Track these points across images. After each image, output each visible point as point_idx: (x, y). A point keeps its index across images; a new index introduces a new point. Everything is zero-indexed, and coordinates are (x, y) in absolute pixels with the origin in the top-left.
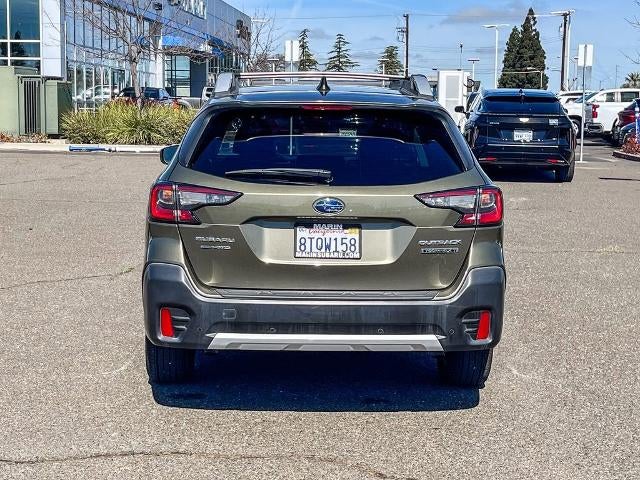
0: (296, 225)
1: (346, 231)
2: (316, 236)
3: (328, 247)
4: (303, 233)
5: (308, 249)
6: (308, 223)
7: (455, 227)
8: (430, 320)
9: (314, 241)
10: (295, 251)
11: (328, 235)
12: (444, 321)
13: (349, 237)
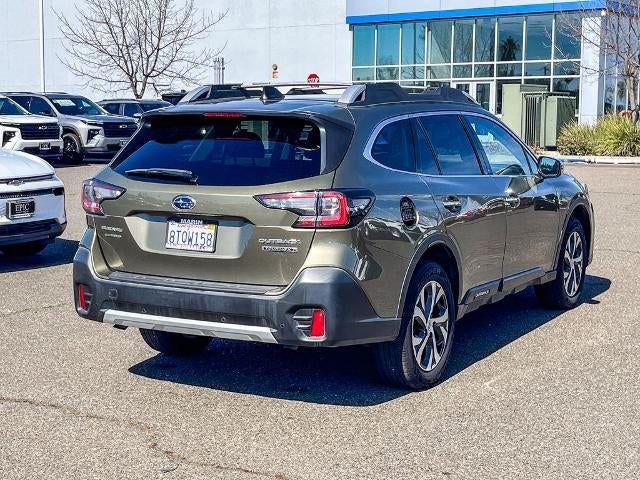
0: (169, 220)
1: (206, 227)
2: (183, 229)
3: (190, 240)
4: (173, 226)
5: (175, 242)
6: (176, 218)
7: (293, 227)
8: (262, 313)
9: (181, 234)
10: (166, 242)
11: (191, 229)
12: (275, 315)
13: (207, 232)
